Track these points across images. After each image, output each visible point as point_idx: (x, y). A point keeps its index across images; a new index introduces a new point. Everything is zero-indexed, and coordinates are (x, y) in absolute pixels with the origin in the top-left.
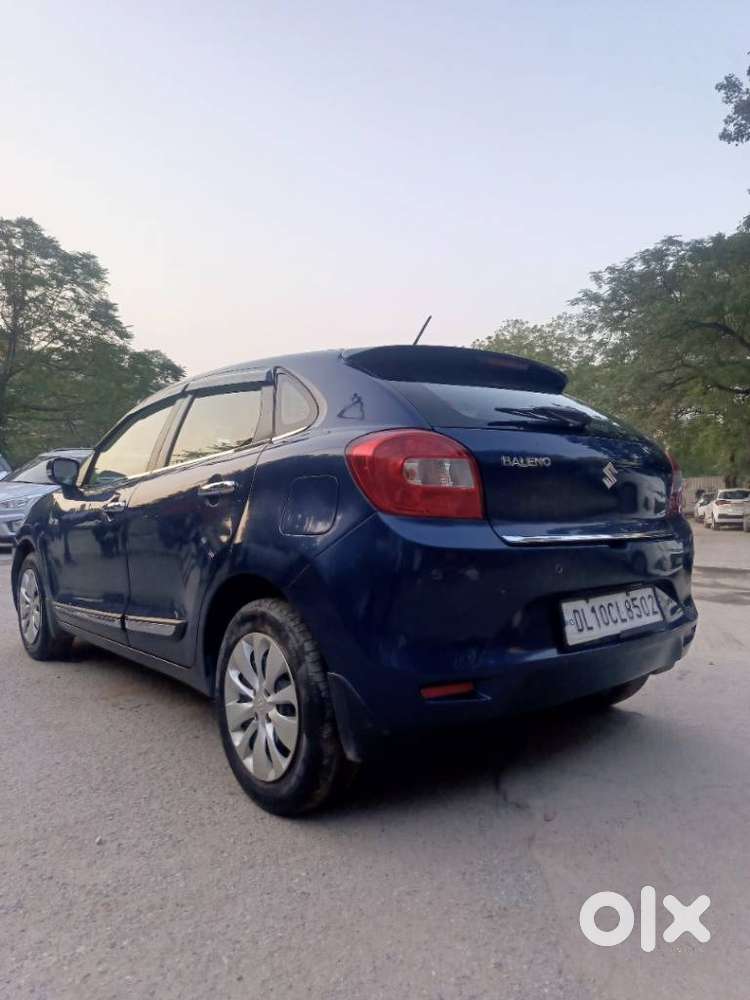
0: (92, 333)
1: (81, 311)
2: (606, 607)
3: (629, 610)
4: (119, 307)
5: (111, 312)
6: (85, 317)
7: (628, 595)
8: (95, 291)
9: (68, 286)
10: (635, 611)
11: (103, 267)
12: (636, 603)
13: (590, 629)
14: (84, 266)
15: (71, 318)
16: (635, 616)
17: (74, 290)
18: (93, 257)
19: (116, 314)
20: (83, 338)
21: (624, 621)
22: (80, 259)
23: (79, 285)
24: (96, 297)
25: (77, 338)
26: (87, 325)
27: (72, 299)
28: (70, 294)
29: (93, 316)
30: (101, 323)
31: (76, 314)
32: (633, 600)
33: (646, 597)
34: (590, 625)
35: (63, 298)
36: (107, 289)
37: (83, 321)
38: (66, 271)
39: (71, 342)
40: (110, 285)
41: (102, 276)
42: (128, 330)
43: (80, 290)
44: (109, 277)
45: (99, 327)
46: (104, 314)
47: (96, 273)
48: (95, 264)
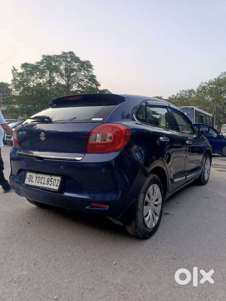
0: (89, 85)
1: (86, 78)
2: (41, 178)
3: (48, 181)
4: (96, 76)
5: (94, 78)
6: (87, 80)
7: (51, 177)
8: (90, 72)
9: (83, 71)
10: (50, 183)
11: (92, 65)
12: (52, 180)
13: (32, 182)
14: (87, 65)
15: (83, 80)
16: (49, 184)
17: (84, 72)
18: (90, 62)
19: (96, 79)
20: (87, 86)
21: (44, 184)
22: (86, 63)
23: (85, 70)
24: (90, 74)
25: (85, 87)
26: (88, 83)
27: (84, 75)
28: (83, 73)
29: (89, 80)
30: (92, 82)
31: (85, 79)
32: (52, 179)
33: (57, 179)
34: (33, 181)
35: (81, 75)
36: (93, 71)
37: (87, 81)
38: (82, 67)
39: (83, 88)
40: (94, 70)
41: (92, 67)
42: (99, 83)
43: (86, 72)
44: (94, 67)
45: (91, 83)
46: (92, 79)
47: (90, 66)
48: (90, 64)
